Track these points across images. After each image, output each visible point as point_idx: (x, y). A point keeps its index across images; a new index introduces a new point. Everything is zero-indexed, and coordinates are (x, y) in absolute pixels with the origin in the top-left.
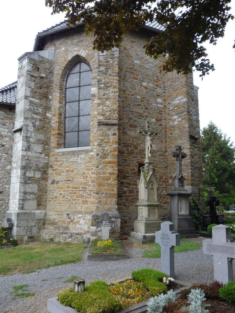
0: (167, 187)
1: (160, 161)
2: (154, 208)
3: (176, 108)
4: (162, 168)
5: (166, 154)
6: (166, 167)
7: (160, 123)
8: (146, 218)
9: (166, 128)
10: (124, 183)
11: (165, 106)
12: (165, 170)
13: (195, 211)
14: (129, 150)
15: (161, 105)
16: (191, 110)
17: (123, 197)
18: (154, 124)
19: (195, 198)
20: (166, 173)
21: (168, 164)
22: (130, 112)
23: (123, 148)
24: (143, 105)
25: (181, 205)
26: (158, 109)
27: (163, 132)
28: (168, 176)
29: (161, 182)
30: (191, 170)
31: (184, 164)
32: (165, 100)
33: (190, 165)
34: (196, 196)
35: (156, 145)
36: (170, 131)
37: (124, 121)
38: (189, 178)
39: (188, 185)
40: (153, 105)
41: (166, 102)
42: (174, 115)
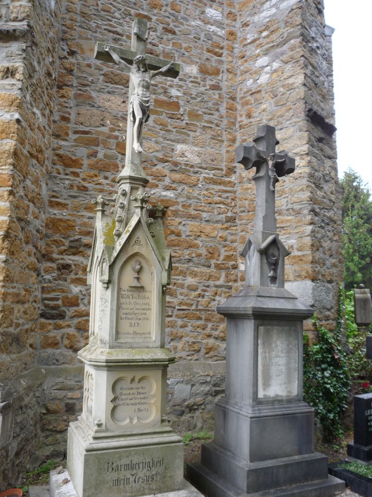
0: (230, 284)
1: (210, 200)
2: (139, 374)
3: (265, 34)
4: (217, 222)
5: (233, 178)
6: (231, 220)
7: (215, 81)
8: (99, 425)
9: (233, 99)
10: (73, 266)
11: (232, 34)
12: (227, 228)
13: (323, 370)
14: (100, 155)
15: (218, 27)
16: (313, 35)
17: (67, 317)
18: (192, 82)
19: (324, 322)
20: (230, 238)
21: (237, 210)
22: (111, 34)
23: (72, 146)
24: (157, 20)
25: (270, 359)
26: (209, 37)
27: (223, 110)
28: (235, 249)
29: (213, 269)
30: (310, 228)
31: (290, 206)
32: (231, 15)
33: (309, 208)
34: (327, 318)
35: (196, 149)
36: (246, 108)
37: (84, 59)
38: (303, 256)
39: (299, 277)
40: (193, 23)
41: (235, 20)
42: (258, 56)
